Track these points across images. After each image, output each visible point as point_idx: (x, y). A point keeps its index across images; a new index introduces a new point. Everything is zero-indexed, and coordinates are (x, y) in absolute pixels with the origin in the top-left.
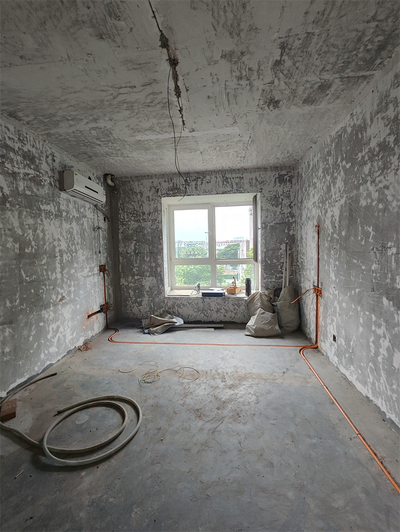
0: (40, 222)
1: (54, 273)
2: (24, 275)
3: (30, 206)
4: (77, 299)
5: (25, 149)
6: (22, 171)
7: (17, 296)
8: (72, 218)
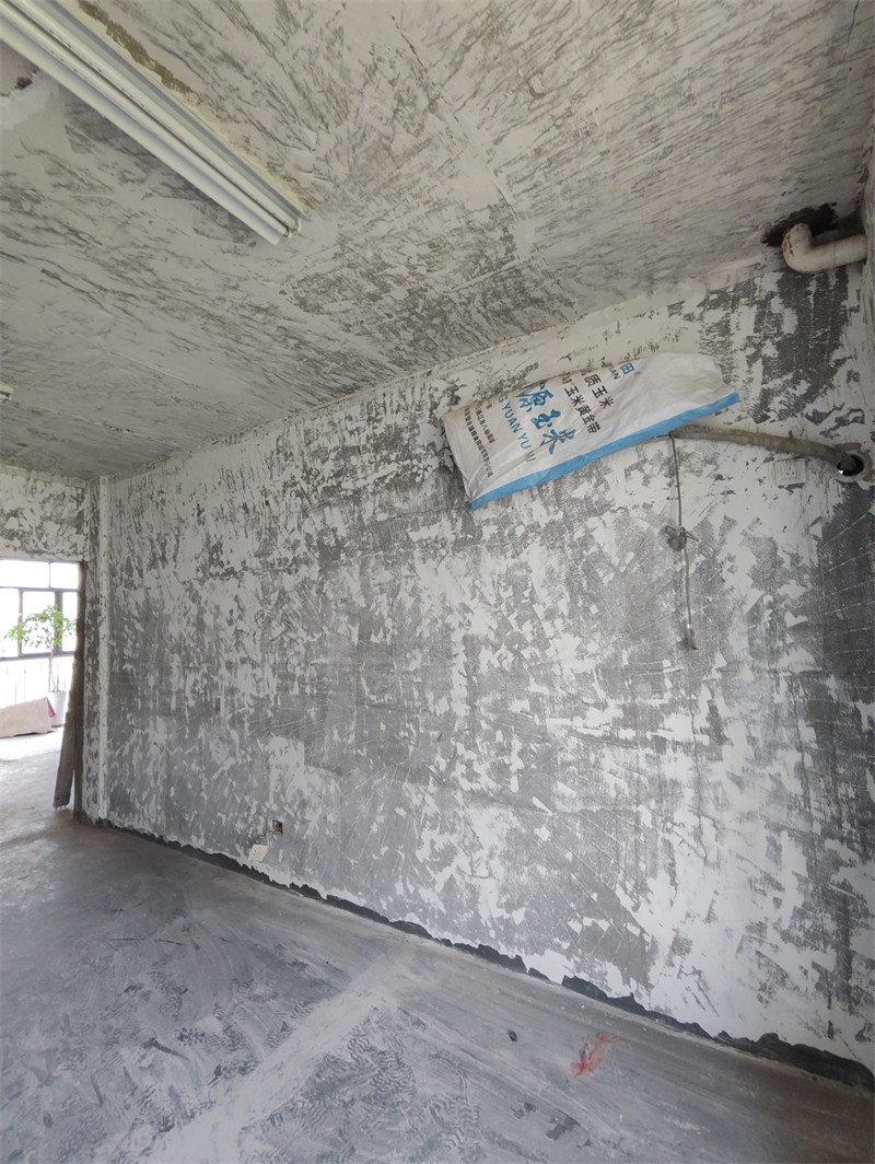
0: (408, 573)
1: (445, 699)
2: (367, 690)
3: (385, 544)
5: (379, 430)
7: (352, 728)
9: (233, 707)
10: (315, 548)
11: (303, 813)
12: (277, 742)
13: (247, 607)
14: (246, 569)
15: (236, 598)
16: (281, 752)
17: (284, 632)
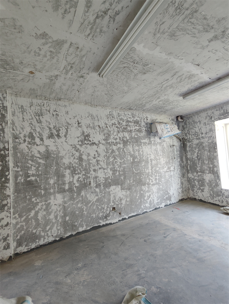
0: (141, 148)
1: (148, 170)
2: (134, 170)
3: (137, 142)
4: (160, 183)
5: (135, 120)
6: (134, 128)
7: (132, 179)
8: (157, 144)
9: (97, 182)
10: (121, 140)
11: (121, 202)
12: (112, 188)
13: (101, 154)
14: (100, 143)
15: (97, 151)
16: (114, 189)
17: (114, 160)
